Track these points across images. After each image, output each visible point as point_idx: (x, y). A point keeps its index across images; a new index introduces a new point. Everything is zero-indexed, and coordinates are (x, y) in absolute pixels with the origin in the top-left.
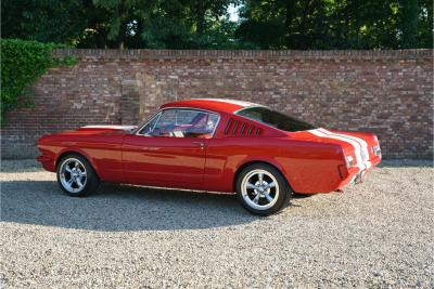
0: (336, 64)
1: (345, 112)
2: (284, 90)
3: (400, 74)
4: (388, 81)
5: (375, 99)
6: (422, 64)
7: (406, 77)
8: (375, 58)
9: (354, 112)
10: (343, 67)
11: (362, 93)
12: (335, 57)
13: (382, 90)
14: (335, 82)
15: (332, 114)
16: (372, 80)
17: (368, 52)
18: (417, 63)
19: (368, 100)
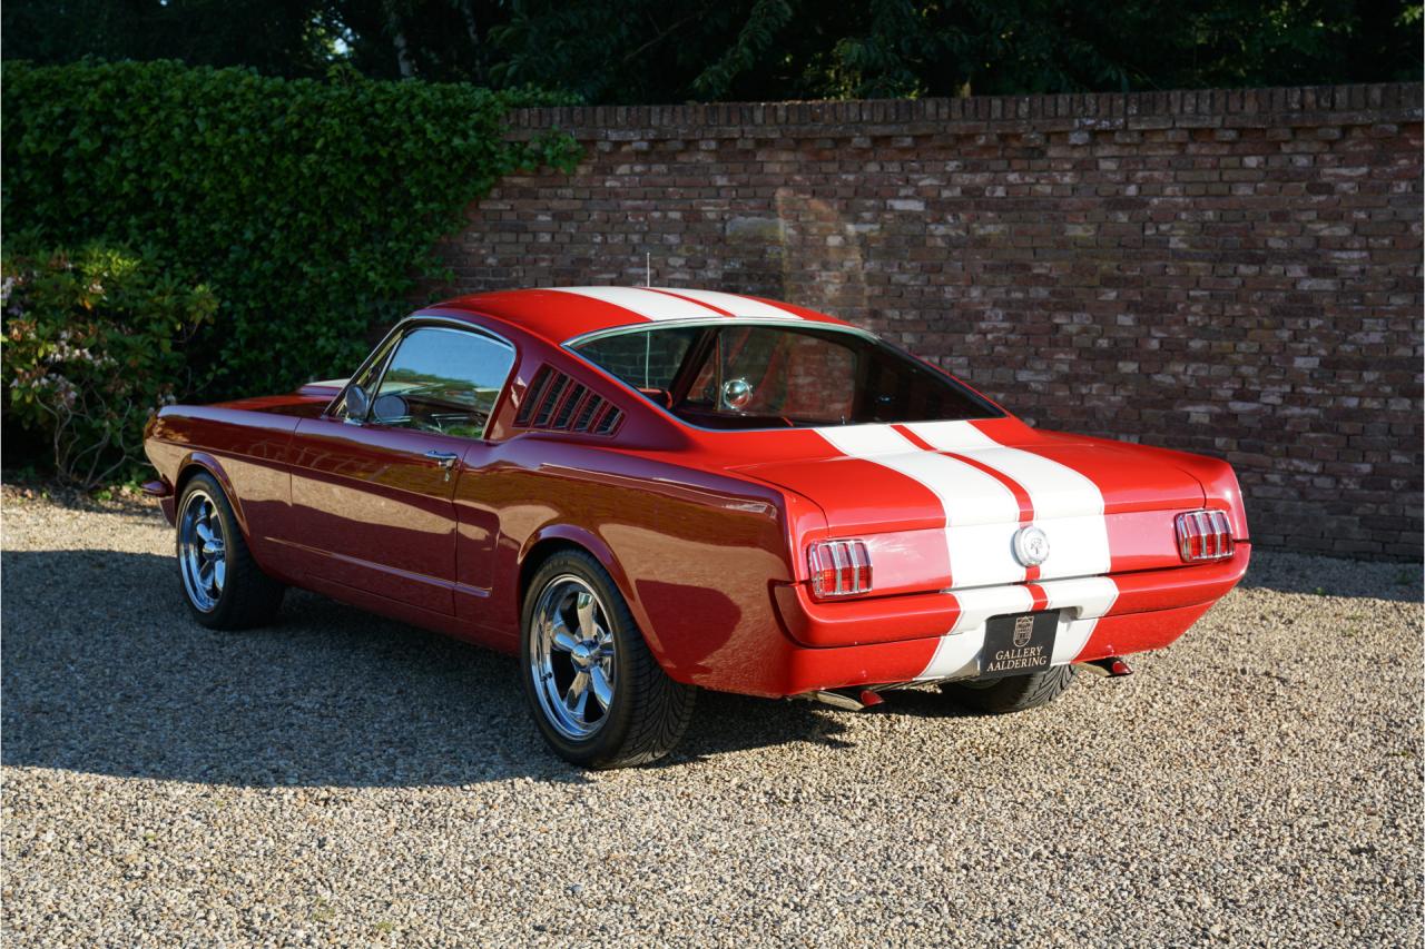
2: (1350, 259)
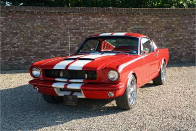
0: (34, 14)
1: (42, 42)
3: (72, 21)
4: (65, 24)
5: (59, 35)
6: (82, 15)
7: (75, 23)
8: (57, 12)
9: (47, 42)
10: (39, 17)
11: (51, 31)
12: (34, 11)
13: (62, 29)
14: (35, 25)
15: (35, 43)
16: (56, 24)
17: (53, 8)
18: (80, 15)
19: (54, 35)
